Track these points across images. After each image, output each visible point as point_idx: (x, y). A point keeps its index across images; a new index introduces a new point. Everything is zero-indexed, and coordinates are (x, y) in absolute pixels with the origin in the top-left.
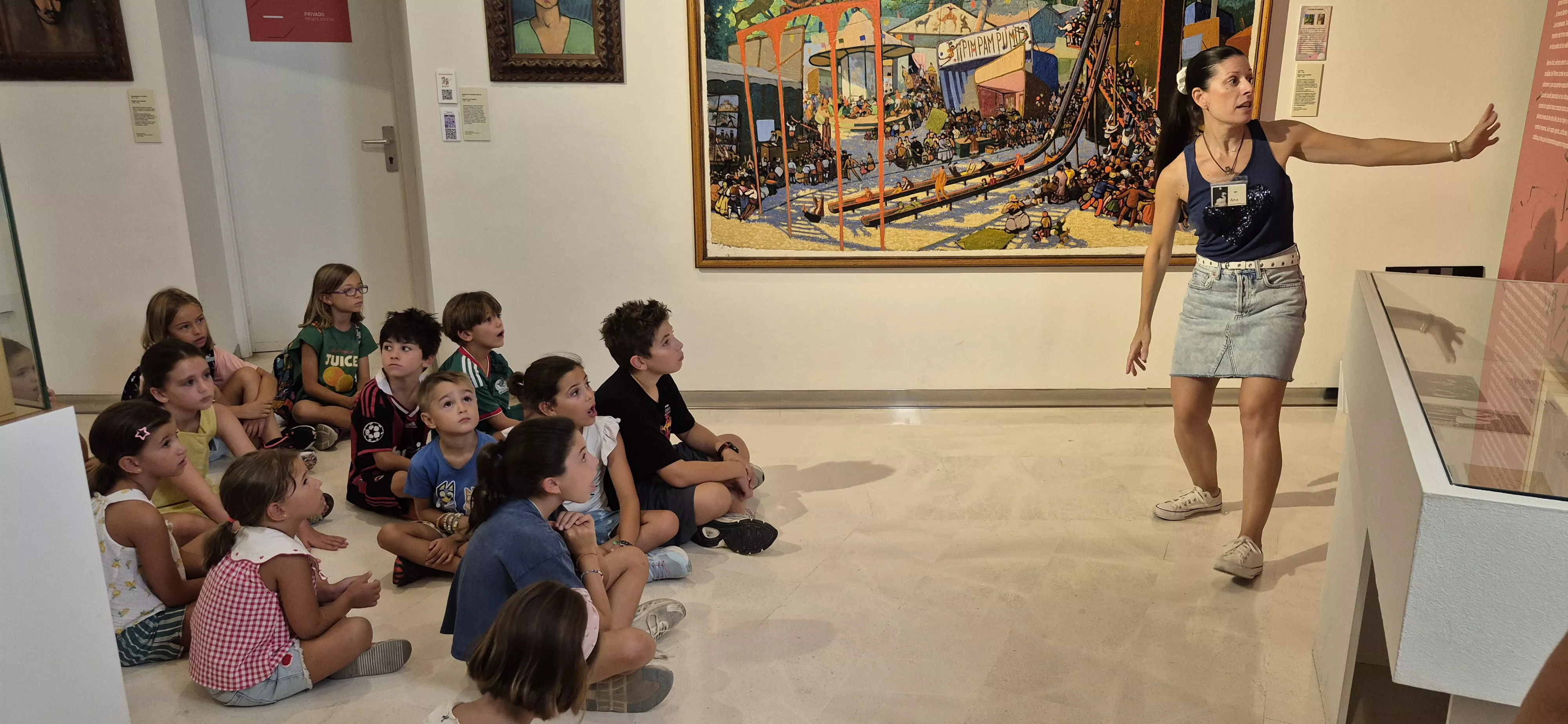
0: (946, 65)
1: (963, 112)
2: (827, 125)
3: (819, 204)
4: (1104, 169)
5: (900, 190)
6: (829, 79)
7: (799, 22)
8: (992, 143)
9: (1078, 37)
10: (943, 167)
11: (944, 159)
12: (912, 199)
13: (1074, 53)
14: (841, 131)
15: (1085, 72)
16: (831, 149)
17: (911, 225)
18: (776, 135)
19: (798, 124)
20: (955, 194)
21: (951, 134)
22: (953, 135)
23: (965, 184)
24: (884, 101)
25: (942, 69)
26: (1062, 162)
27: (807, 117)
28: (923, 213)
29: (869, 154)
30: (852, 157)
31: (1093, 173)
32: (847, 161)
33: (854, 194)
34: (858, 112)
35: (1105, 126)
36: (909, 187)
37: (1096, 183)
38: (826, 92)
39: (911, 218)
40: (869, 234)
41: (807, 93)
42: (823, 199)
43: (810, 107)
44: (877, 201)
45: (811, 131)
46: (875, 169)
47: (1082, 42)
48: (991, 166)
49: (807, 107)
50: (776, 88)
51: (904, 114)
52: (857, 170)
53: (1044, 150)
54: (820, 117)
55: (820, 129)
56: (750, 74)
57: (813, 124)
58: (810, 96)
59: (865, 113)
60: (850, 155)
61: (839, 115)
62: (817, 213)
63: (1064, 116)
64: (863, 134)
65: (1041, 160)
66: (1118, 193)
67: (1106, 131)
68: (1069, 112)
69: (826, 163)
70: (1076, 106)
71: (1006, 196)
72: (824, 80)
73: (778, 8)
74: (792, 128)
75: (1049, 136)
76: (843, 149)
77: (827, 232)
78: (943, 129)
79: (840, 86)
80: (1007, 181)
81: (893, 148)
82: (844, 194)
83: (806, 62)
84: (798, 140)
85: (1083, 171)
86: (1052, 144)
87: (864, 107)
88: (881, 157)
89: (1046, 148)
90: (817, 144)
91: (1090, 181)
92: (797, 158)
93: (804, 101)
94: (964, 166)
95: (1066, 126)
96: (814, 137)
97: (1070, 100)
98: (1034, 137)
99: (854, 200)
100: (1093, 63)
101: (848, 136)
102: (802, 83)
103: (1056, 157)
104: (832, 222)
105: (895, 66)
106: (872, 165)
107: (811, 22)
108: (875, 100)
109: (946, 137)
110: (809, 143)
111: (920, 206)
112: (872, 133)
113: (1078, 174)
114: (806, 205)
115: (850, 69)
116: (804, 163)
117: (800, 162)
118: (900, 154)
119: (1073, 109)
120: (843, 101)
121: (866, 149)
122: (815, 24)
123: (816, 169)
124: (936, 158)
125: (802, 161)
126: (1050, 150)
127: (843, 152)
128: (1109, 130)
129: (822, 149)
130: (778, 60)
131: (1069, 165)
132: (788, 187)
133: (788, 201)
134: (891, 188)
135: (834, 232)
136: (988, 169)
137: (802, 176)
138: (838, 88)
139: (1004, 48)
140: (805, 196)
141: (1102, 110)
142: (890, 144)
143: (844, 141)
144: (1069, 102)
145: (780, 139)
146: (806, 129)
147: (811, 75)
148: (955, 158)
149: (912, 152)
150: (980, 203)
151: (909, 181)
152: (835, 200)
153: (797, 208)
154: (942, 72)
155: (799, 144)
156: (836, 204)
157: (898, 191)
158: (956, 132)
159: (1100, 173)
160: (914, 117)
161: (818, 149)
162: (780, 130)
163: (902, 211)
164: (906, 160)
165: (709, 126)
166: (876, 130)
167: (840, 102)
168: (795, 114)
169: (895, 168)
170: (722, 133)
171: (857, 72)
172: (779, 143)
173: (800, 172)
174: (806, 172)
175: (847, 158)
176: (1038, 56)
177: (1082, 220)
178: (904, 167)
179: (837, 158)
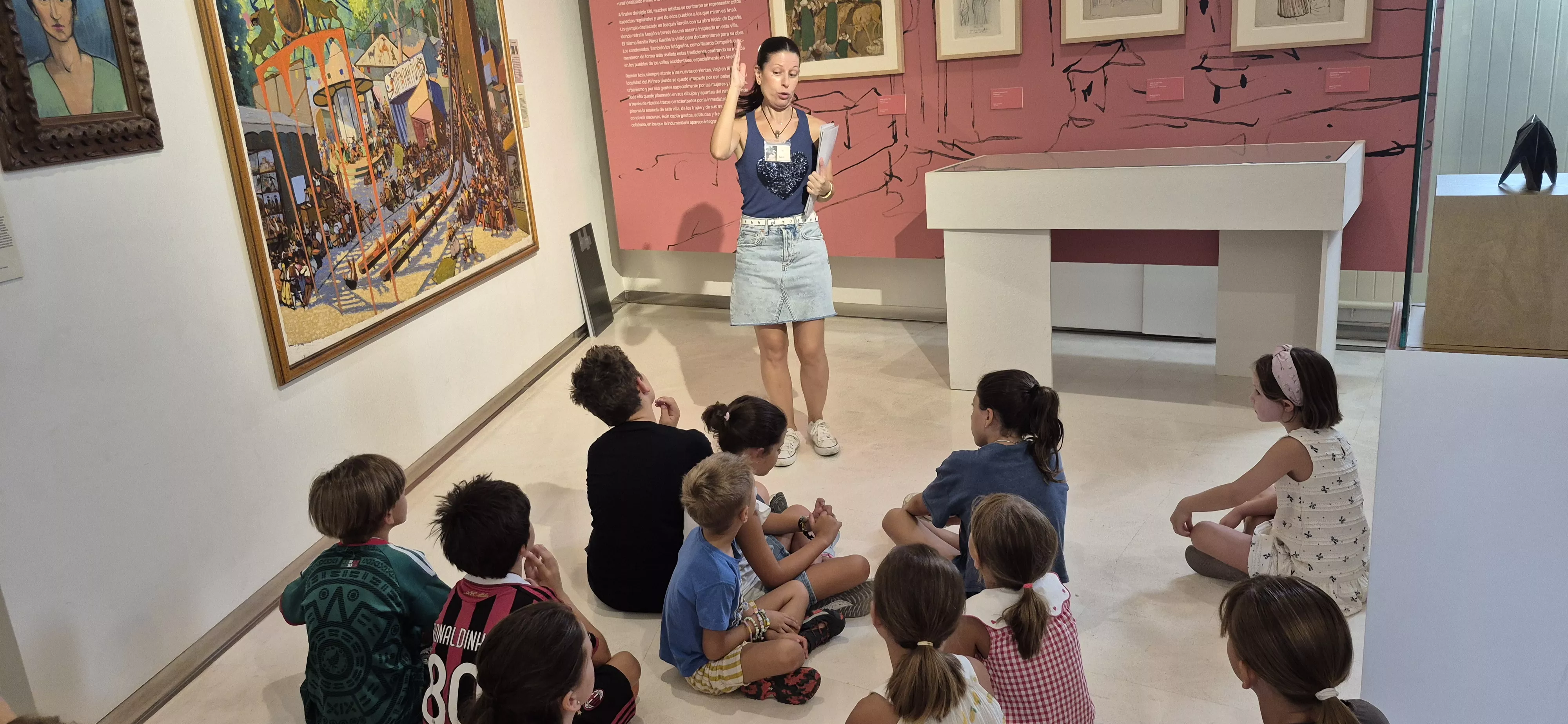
0: (392, 98)
1: (410, 146)
2: (339, 174)
3: (352, 267)
5: (395, 235)
6: (330, 120)
7: (298, 55)
8: (429, 174)
10: (410, 205)
11: (410, 195)
12: (403, 242)
14: (349, 179)
16: (347, 201)
17: (408, 271)
19: (320, 176)
20: (422, 230)
22: (409, 170)
23: (425, 218)
24: (367, 140)
25: (391, 102)
26: (462, 185)
27: (325, 168)
28: (411, 255)
29: (370, 201)
30: (361, 206)
32: (359, 212)
33: (371, 247)
34: (355, 156)
36: (399, 230)
38: (331, 137)
39: (406, 263)
40: (388, 290)
41: (319, 138)
43: (324, 155)
44: (384, 252)
45: (331, 184)
46: (377, 217)
48: (433, 197)
50: (297, 136)
51: (381, 152)
52: (367, 220)
53: (452, 175)
54: (333, 166)
55: (336, 179)
56: (275, 122)
57: (330, 174)
58: (322, 142)
59: (359, 155)
61: (344, 162)
62: (352, 277)
64: (363, 179)
65: (453, 185)
66: (487, 206)
69: (347, 218)
71: (445, 224)
72: (327, 122)
73: (280, 39)
74: (318, 183)
76: (354, 199)
77: (363, 297)
78: (403, 164)
80: (443, 209)
81: (382, 190)
82: (365, 250)
83: (312, 103)
84: (324, 196)
87: (357, 149)
88: (377, 202)
90: (338, 197)
92: (328, 217)
93: (319, 148)
94: (421, 200)
96: (334, 190)
98: (446, 163)
99: (372, 255)
101: (354, 184)
102: (314, 128)
103: (458, 180)
104: (364, 285)
105: (366, 102)
106: (375, 213)
107: (306, 55)
108: (362, 140)
110: (332, 197)
111: (408, 248)
112: (367, 177)
113: (469, 194)
114: (345, 271)
115: (341, 108)
117: (330, 221)
118: (387, 196)
120: (343, 144)
121: (368, 196)
122: (309, 58)
123: (344, 227)
124: (406, 195)
125: (332, 220)
127: (355, 202)
129: (341, 202)
130: (292, 102)
132: (329, 254)
133: (332, 272)
134: (390, 234)
135: (367, 295)
136: (432, 200)
137: (335, 238)
138: (337, 131)
139: (416, 79)
140: (342, 261)
142: (380, 186)
143: (353, 190)
145: (312, 197)
146: (327, 182)
147: (318, 117)
148: (415, 193)
149: (393, 192)
150: (436, 234)
151: (398, 224)
152: (361, 259)
153: (339, 277)
154: (392, 105)
155: (326, 200)
156: (362, 263)
157: (393, 236)
158: (410, 166)
160: (386, 155)
162: (310, 186)
163: (400, 257)
164: (392, 202)
165: (257, 194)
166: (368, 173)
167: (342, 146)
168: (316, 164)
169: (388, 212)
170: (269, 201)
171: (346, 110)
172: (312, 202)
173: (333, 234)
174: (337, 232)
175: (358, 209)
176: (433, 86)
177: (479, 235)
178: (392, 210)
179: (353, 210)
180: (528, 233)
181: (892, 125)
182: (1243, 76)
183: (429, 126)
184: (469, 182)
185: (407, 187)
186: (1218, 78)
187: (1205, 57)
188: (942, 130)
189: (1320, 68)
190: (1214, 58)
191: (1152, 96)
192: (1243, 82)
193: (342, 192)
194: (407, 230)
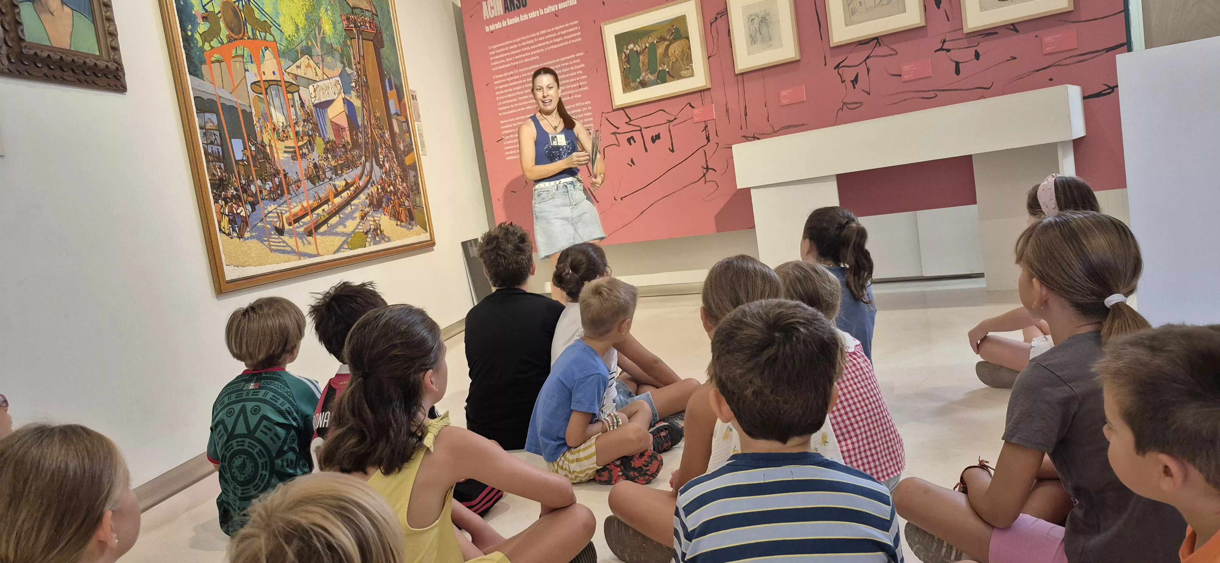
0: (315, 102)
1: (329, 141)
2: (271, 146)
3: (281, 217)
6: (264, 105)
7: (239, 52)
8: (345, 165)
10: (329, 184)
11: (328, 178)
12: (323, 210)
14: (279, 152)
16: (277, 168)
17: (327, 233)
18: (245, 154)
19: (255, 144)
20: (339, 206)
23: (341, 197)
24: (294, 128)
25: (314, 106)
26: (371, 181)
27: (259, 139)
28: (330, 222)
29: (296, 173)
32: (287, 179)
33: (296, 208)
34: (284, 136)
36: (320, 201)
37: (385, 195)
38: (265, 117)
39: (325, 227)
40: (310, 243)
41: (255, 116)
42: (283, 212)
43: (259, 129)
44: (307, 214)
45: (264, 151)
48: (348, 183)
51: (305, 140)
52: (293, 186)
53: (364, 171)
54: (266, 139)
55: (268, 150)
56: (219, 95)
57: (263, 145)
58: (257, 119)
59: (287, 137)
60: (288, 173)
61: (275, 138)
62: (281, 227)
64: (290, 155)
65: (364, 179)
66: (392, 202)
69: (277, 181)
71: (358, 206)
74: (253, 148)
76: (283, 168)
77: (289, 244)
78: (324, 153)
79: (271, 113)
80: (356, 194)
81: (306, 168)
82: (291, 208)
83: (249, 89)
84: (258, 159)
87: (286, 132)
88: (302, 175)
90: (269, 163)
92: (261, 176)
93: (254, 123)
94: (338, 183)
96: (266, 156)
99: (297, 213)
101: (283, 157)
102: (251, 107)
104: (290, 234)
105: (293, 100)
106: (300, 183)
107: (245, 53)
108: (290, 126)
110: (264, 162)
111: (327, 216)
112: (294, 155)
113: (378, 189)
114: (274, 220)
115: (273, 99)
117: (263, 179)
118: (310, 173)
120: (275, 125)
121: (294, 168)
122: (248, 56)
123: (274, 187)
124: (325, 177)
127: (284, 171)
129: (273, 167)
130: (233, 84)
131: (374, 183)
132: (261, 203)
133: (264, 218)
134: (312, 202)
135: (293, 243)
136: (347, 186)
137: (266, 192)
140: (272, 211)
142: (304, 164)
143: (282, 161)
145: (248, 158)
146: (261, 149)
147: (254, 101)
148: (333, 177)
149: (315, 171)
150: (350, 212)
151: (319, 196)
152: (288, 214)
153: (269, 223)
155: (259, 163)
156: (289, 218)
157: (315, 204)
158: (329, 156)
160: (310, 143)
161: (270, 168)
162: (246, 149)
163: (321, 221)
164: (315, 177)
165: (203, 143)
166: (295, 152)
167: (273, 127)
168: (252, 135)
169: (310, 185)
170: (212, 151)
171: (277, 101)
172: (248, 161)
173: (265, 189)
174: (268, 189)
175: (286, 176)
176: (348, 103)
177: (386, 222)
178: (314, 184)
179: (282, 176)
180: (427, 232)
181: (705, 129)
182: (976, 51)
183: (345, 131)
184: (378, 181)
185: (327, 170)
186: (956, 55)
187: (944, 41)
188: (744, 127)
189: (1037, 36)
190: (951, 40)
191: (906, 77)
192: (977, 56)
193: (273, 160)
194: (327, 201)
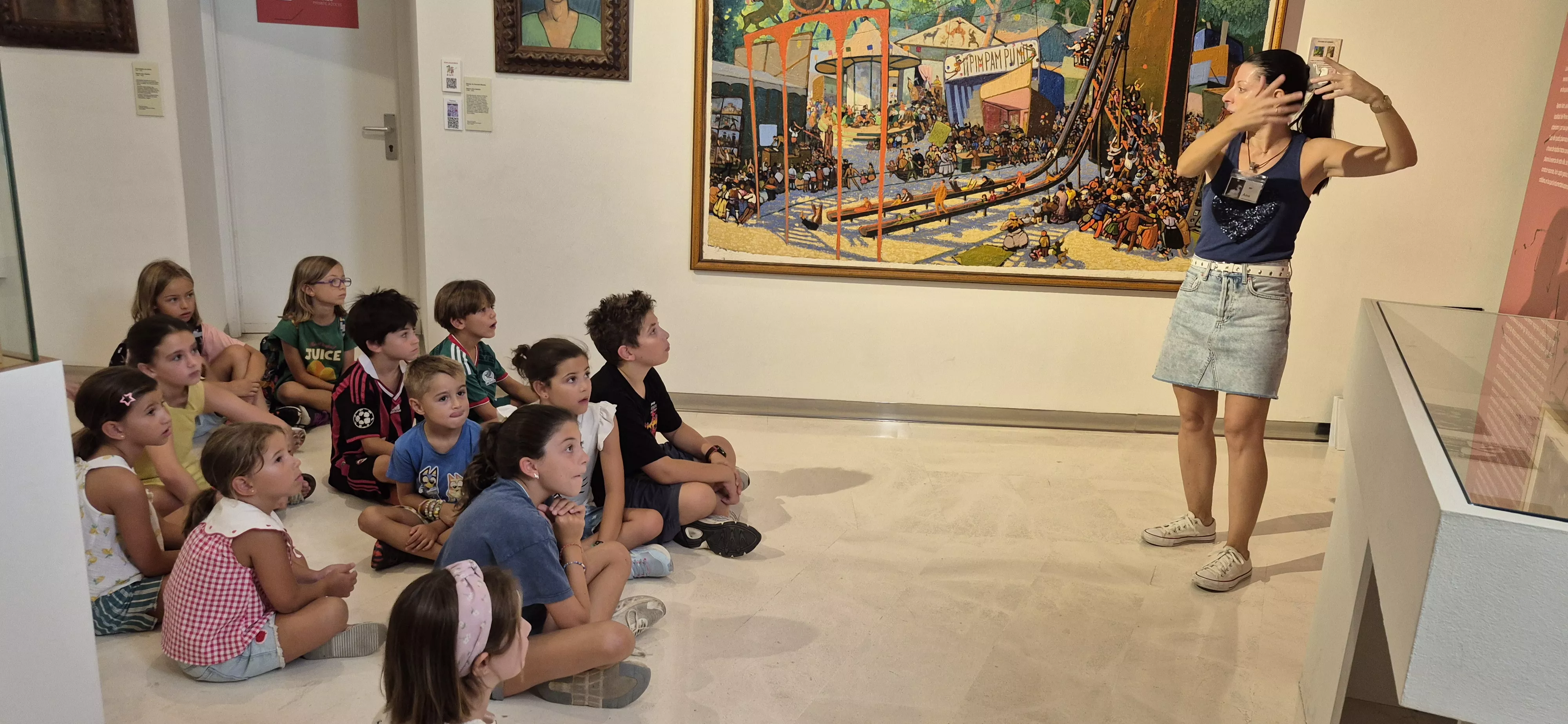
0: (953, 78)
1: (967, 127)
2: (829, 133)
3: (818, 212)
4: (1105, 191)
5: (899, 202)
6: (834, 87)
7: (807, 28)
8: (994, 159)
9: (1086, 57)
10: (944, 181)
11: (945, 173)
12: (911, 212)
13: (1082, 74)
14: (844, 139)
15: (1091, 93)
16: (832, 157)
17: (910, 238)
18: (778, 141)
19: (801, 130)
20: (954, 209)
21: (954, 148)
22: (955, 149)
23: (965, 199)
24: (888, 111)
25: (948, 83)
26: (1064, 182)
27: (810, 124)
28: (921, 226)
29: (870, 164)
30: (854, 166)
31: (1094, 195)
32: (848, 170)
33: (853, 203)
34: (862, 122)
35: (1109, 148)
36: (908, 199)
37: (1096, 204)
38: (830, 100)
39: (909, 230)
40: (866, 245)
41: (811, 99)
42: (821, 207)
43: (813, 114)
44: (876, 212)
45: (814, 139)
46: (876, 179)
47: (1090, 62)
48: (992, 183)
49: (811, 114)
50: (780, 93)
51: (908, 125)
52: (858, 179)
53: (1046, 169)
54: (823, 125)
55: (823, 137)
56: (756, 78)
57: (816, 131)
58: (814, 103)
59: (868, 122)
60: (852, 164)
61: (842, 124)
62: (815, 221)
63: (1068, 135)
64: (866, 144)
65: (1043, 179)
66: (1118, 215)
67: (1110, 153)
68: (1074, 130)
69: (826, 171)
70: (1081, 126)
71: (1005, 213)
72: (829, 87)
73: (787, 14)
74: (795, 135)
75: (1052, 155)
76: (845, 158)
77: (824, 240)
78: (946, 142)
79: (844, 95)
80: (1007, 198)
81: (895, 159)
82: (843, 203)
83: (812, 69)
84: (799, 146)
85: (1085, 192)
86: (1055, 163)
87: (867, 117)
88: (882, 168)
89: (1048, 167)
90: (819, 151)
91: (1090, 202)
92: (798, 164)
93: (808, 108)
94: (965, 181)
95: (1070, 145)
96: (816, 144)
97: (1075, 120)
98: (1036, 155)
99: (852, 210)
100: (1100, 84)
101: (850, 145)
102: (807, 90)
103: (1058, 176)
104: (829, 230)
105: (900, 77)
106: (873, 176)
107: (819, 29)
108: (879, 110)
109: (948, 151)
110: (811, 150)
111: (919, 219)
112: (875, 144)
113: (1079, 195)
114: (805, 212)
115: (856, 78)
116: (805, 170)
117: (801, 168)
118: (901, 166)
119: (1077, 129)
120: (847, 109)
121: (868, 159)
122: (823, 32)
123: (817, 177)
124: (937, 171)
125: (803, 167)
126: (1052, 169)
127: (845, 161)
128: (1113, 152)
129: (823, 156)
130: (784, 66)
131: (1070, 185)
132: (788, 193)
133: (787, 208)
134: (890, 199)
135: (831, 240)
136: (989, 185)
137: (802, 182)
138: (843, 97)
139: (1011, 64)
140: (804, 203)
141: (1106, 131)
142: (892, 155)
143: (846, 150)
144: (1073, 124)
145: (782, 144)
146: (809, 136)
147: (816, 82)
148: (956, 172)
149: (914, 164)
150: (979, 219)
151: (908, 194)
152: (833, 209)
153: (795, 215)
154: (948, 85)
155: (801, 150)
156: (834, 213)
157: (897, 202)
158: (958, 146)
159: (1101, 195)
160: (917, 129)
161: (819, 156)
162: (783, 135)
163: (902, 223)
164: (908, 172)
165: (712, 128)
167: (844, 111)
168: (799, 119)
169: (896, 179)
170: (724, 136)
171: (863, 82)
172: (781, 148)
175: (848, 167)
176: (1046, 75)
178: (906, 179)
179: (838, 166)
183: (1019, 114)
184: (1086, 183)
185: (943, 164)
193: (828, 149)
